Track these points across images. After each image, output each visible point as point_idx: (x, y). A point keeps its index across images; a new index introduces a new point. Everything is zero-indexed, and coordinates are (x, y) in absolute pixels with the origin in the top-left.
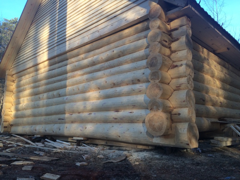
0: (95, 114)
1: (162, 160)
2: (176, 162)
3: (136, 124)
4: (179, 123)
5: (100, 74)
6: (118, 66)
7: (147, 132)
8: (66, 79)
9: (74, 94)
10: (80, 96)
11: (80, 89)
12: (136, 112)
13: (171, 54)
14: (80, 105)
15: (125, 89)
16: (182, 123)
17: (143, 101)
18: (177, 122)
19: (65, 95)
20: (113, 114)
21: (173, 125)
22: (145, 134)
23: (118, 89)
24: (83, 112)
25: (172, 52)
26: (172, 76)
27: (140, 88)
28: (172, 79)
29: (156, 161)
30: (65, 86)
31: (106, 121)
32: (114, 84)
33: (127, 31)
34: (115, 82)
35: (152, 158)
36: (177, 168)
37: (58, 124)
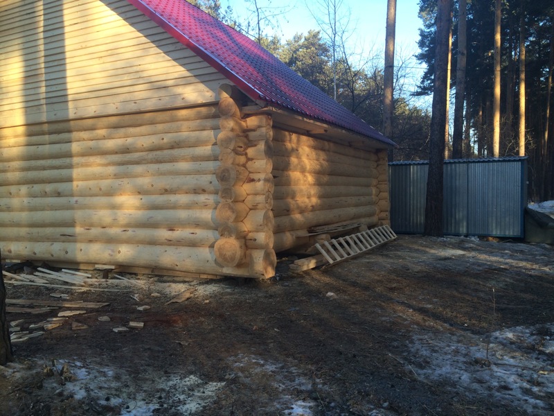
0: (134, 231)
1: (234, 294)
2: (249, 296)
3: (201, 249)
4: (255, 250)
5: (139, 169)
6: (171, 162)
7: (215, 260)
8: (70, 167)
9: (91, 196)
10: (104, 200)
11: (102, 188)
12: (201, 233)
13: (247, 162)
14: (104, 215)
15: (183, 199)
16: (258, 251)
17: (210, 220)
18: (252, 248)
19: (72, 195)
20: (164, 234)
21: (248, 252)
22: (213, 262)
23: (173, 198)
24: (111, 226)
25: (249, 159)
26: (248, 192)
27: (205, 201)
28: (248, 195)
29: (228, 297)
30: (70, 180)
31: (153, 242)
32: (166, 190)
33: (184, 113)
34: (167, 187)
35: (223, 293)
36: (249, 303)
37: (61, 243)
